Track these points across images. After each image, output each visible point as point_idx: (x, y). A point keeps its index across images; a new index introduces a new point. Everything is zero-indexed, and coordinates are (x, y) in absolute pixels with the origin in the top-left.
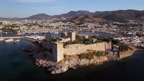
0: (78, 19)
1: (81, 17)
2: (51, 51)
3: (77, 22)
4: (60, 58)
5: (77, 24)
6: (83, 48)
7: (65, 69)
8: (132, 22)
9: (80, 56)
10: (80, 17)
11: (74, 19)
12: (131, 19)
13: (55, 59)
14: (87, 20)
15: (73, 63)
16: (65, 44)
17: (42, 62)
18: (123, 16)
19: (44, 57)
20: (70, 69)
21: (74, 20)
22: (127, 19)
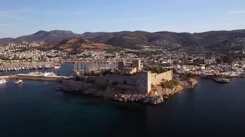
0: (68, 45)
1: (72, 41)
3: (69, 50)
4: (149, 88)
5: (70, 53)
8: (146, 48)
10: (69, 42)
11: (59, 44)
12: (144, 44)
14: (84, 45)
18: (134, 40)
21: (61, 47)
22: (139, 44)
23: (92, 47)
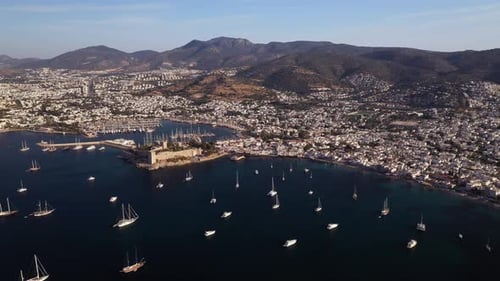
2: (147, 157)
3: (197, 96)
4: (153, 161)
6: (171, 155)
7: (157, 168)
8: (321, 91)
9: (168, 160)
13: (150, 163)
15: (163, 165)
16: (157, 152)
17: (141, 165)
19: (143, 162)
20: (160, 168)
21: (191, 90)
23: (229, 92)
